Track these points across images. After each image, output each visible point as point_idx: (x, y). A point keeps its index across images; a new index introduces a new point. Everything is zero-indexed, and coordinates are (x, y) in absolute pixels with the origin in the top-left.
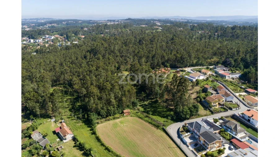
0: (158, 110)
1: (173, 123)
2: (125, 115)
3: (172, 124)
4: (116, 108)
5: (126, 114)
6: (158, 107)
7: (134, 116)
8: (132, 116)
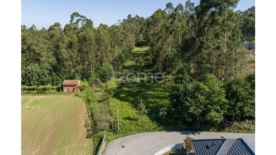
0: (149, 92)
1: (154, 130)
2: (65, 89)
3: (147, 131)
4: (46, 72)
5: (68, 89)
6: (157, 87)
7: (80, 97)
8: (77, 95)
